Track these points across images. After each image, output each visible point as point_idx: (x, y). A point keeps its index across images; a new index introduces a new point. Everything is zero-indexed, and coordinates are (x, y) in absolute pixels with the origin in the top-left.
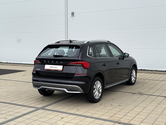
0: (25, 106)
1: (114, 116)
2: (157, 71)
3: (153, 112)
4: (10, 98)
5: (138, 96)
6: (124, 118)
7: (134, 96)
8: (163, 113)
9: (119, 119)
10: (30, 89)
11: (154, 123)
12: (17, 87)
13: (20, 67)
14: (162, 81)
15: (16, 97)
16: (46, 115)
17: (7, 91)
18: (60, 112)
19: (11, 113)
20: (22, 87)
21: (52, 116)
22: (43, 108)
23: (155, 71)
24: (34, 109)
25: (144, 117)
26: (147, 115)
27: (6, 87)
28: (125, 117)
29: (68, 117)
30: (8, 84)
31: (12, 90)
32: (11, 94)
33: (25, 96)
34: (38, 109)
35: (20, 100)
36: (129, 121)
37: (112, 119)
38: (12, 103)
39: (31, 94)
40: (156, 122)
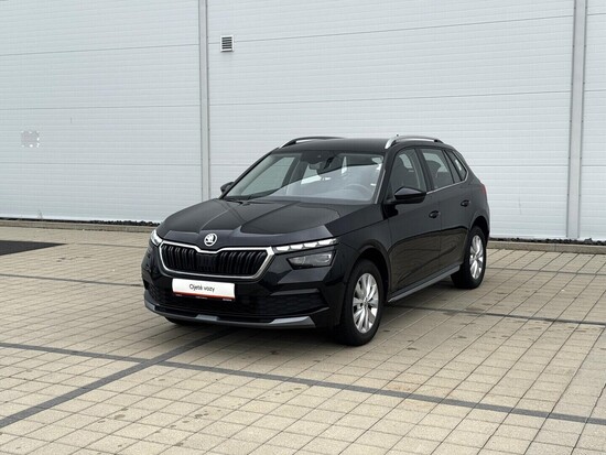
0: (100, 356)
1: (399, 379)
2: (518, 240)
3: (518, 366)
4: (38, 333)
5: (466, 319)
6: (429, 383)
7: (455, 319)
8: (548, 368)
9: (415, 386)
10: (100, 303)
11: (526, 396)
12: (49, 298)
13: (38, 230)
14: (539, 271)
15: (57, 328)
16: (176, 381)
17: (21, 311)
18: (222, 371)
19: (58, 378)
20: (69, 299)
21: (198, 385)
22: (160, 361)
23: (513, 240)
24: (133, 364)
25: (494, 381)
26: (501, 374)
27: (12, 297)
28: (434, 382)
29: (251, 384)
30: (15, 287)
31: (35, 308)
32: (36, 320)
33: (90, 325)
34: (144, 364)
35: (76, 338)
36: (447, 391)
37: (392, 387)
38: (50, 346)
39: (111, 321)
40: (530, 391)
